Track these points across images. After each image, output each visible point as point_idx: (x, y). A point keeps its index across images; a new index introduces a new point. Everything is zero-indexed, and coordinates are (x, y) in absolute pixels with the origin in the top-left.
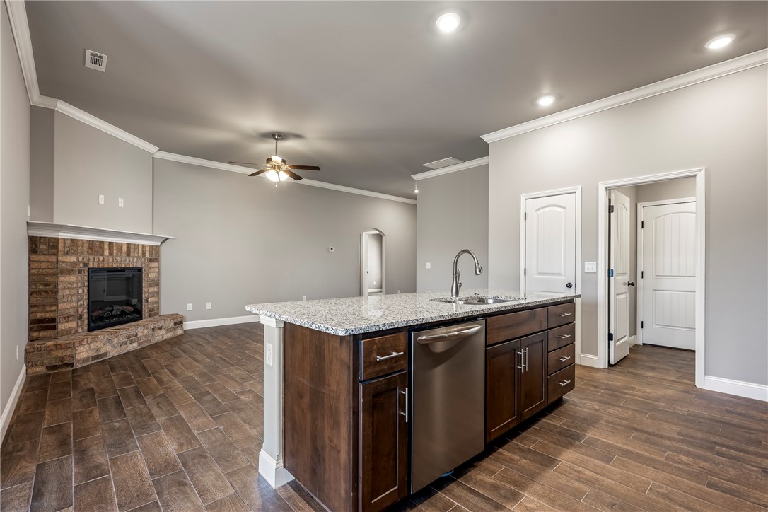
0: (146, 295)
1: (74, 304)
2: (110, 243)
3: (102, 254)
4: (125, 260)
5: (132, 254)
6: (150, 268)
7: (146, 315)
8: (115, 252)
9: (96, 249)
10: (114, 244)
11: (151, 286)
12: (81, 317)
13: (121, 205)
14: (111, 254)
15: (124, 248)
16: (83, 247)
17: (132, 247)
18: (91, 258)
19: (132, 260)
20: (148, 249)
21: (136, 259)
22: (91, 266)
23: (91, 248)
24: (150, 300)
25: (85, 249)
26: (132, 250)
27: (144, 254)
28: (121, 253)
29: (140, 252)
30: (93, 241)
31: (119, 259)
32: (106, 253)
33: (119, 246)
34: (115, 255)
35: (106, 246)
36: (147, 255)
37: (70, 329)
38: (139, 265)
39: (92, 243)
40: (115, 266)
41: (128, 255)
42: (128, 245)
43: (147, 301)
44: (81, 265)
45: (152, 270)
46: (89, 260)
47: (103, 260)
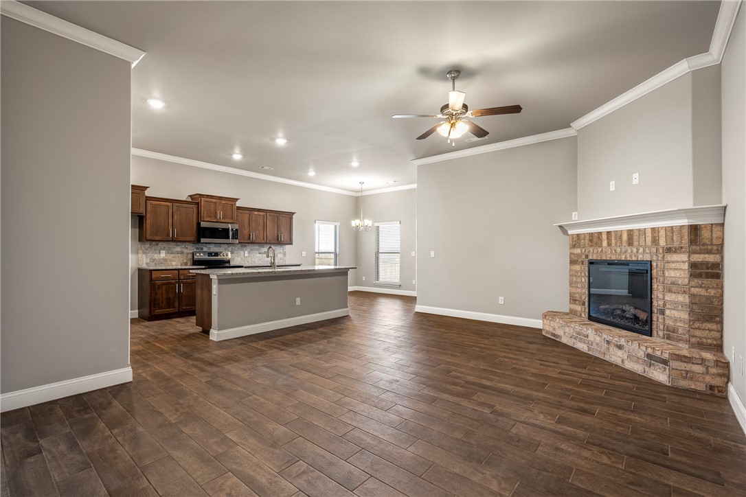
0: (661, 303)
1: (579, 290)
2: (608, 232)
3: (601, 246)
4: (626, 251)
5: (636, 243)
6: (668, 262)
7: (661, 333)
8: (613, 241)
9: (595, 240)
10: (613, 234)
11: (670, 291)
12: (584, 304)
13: (635, 182)
14: (609, 244)
15: (625, 237)
16: (584, 239)
17: (636, 233)
18: (591, 249)
19: (635, 250)
20: (662, 233)
21: (641, 250)
22: (590, 257)
23: (591, 241)
24: (667, 312)
25: (587, 242)
26: (635, 238)
27: (655, 241)
28: (621, 243)
29: (649, 239)
30: (592, 233)
31: (618, 250)
32: (605, 244)
33: (619, 234)
34: (613, 245)
35: (604, 237)
36: (662, 242)
37: (576, 311)
38: (647, 257)
39: (591, 235)
40: (613, 258)
41: (630, 244)
42: (630, 232)
43: (662, 312)
44: (584, 257)
45: (673, 265)
46: (589, 252)
47: (602, 251)
